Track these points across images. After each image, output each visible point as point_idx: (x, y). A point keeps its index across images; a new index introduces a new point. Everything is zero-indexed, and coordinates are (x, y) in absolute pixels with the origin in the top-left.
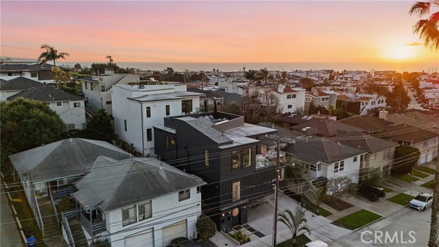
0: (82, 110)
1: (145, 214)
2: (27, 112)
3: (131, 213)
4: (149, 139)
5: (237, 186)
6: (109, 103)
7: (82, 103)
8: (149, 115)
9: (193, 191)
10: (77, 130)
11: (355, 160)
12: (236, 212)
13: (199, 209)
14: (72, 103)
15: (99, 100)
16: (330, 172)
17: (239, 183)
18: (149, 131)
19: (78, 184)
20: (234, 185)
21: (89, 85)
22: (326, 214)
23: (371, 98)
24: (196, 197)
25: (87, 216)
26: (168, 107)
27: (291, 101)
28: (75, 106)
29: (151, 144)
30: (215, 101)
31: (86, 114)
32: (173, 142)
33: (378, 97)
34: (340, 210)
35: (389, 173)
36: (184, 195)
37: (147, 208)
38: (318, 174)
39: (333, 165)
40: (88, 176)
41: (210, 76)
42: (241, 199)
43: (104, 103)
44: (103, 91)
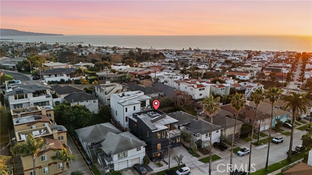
0: (97, 104)
1: (125, 156)
2: (79, 111)
3: (121, 155)
4: (126, 121)
5: (159, 145)
6: (109, 99)
7: (97, 101)
8: (126, 111)
9: (142, 147)
10: (96, 114)
11: (217, 132)
12: (159, 155)
13: (145, 153)
14: (93, 101)
15: (104, 98)
16: (203, 138)
17: (160, 144)
18: (126, 117)
19: (102, 144)
20: (158, 145)
21: (99, 89)
22: (198, 156)
23: (253, 87)
24: (143, 149)
25: (107, 156)
26: (134, 107)
27: (201, 92)
28: (94, 102)
29: (127, 123)
30: (159, 94)
31: (99, 105)
32: (136, 125)
33: (258, 85)
34: (204, 154)
35: (239, 136)
36: (139, 149)
37: (126, 153)
38: (198, 138)
39: (205, 135)
40: (105, 140)
41: (166, 54)
42: (161, 150)
43: (106, 100)
44: (106, 94)
